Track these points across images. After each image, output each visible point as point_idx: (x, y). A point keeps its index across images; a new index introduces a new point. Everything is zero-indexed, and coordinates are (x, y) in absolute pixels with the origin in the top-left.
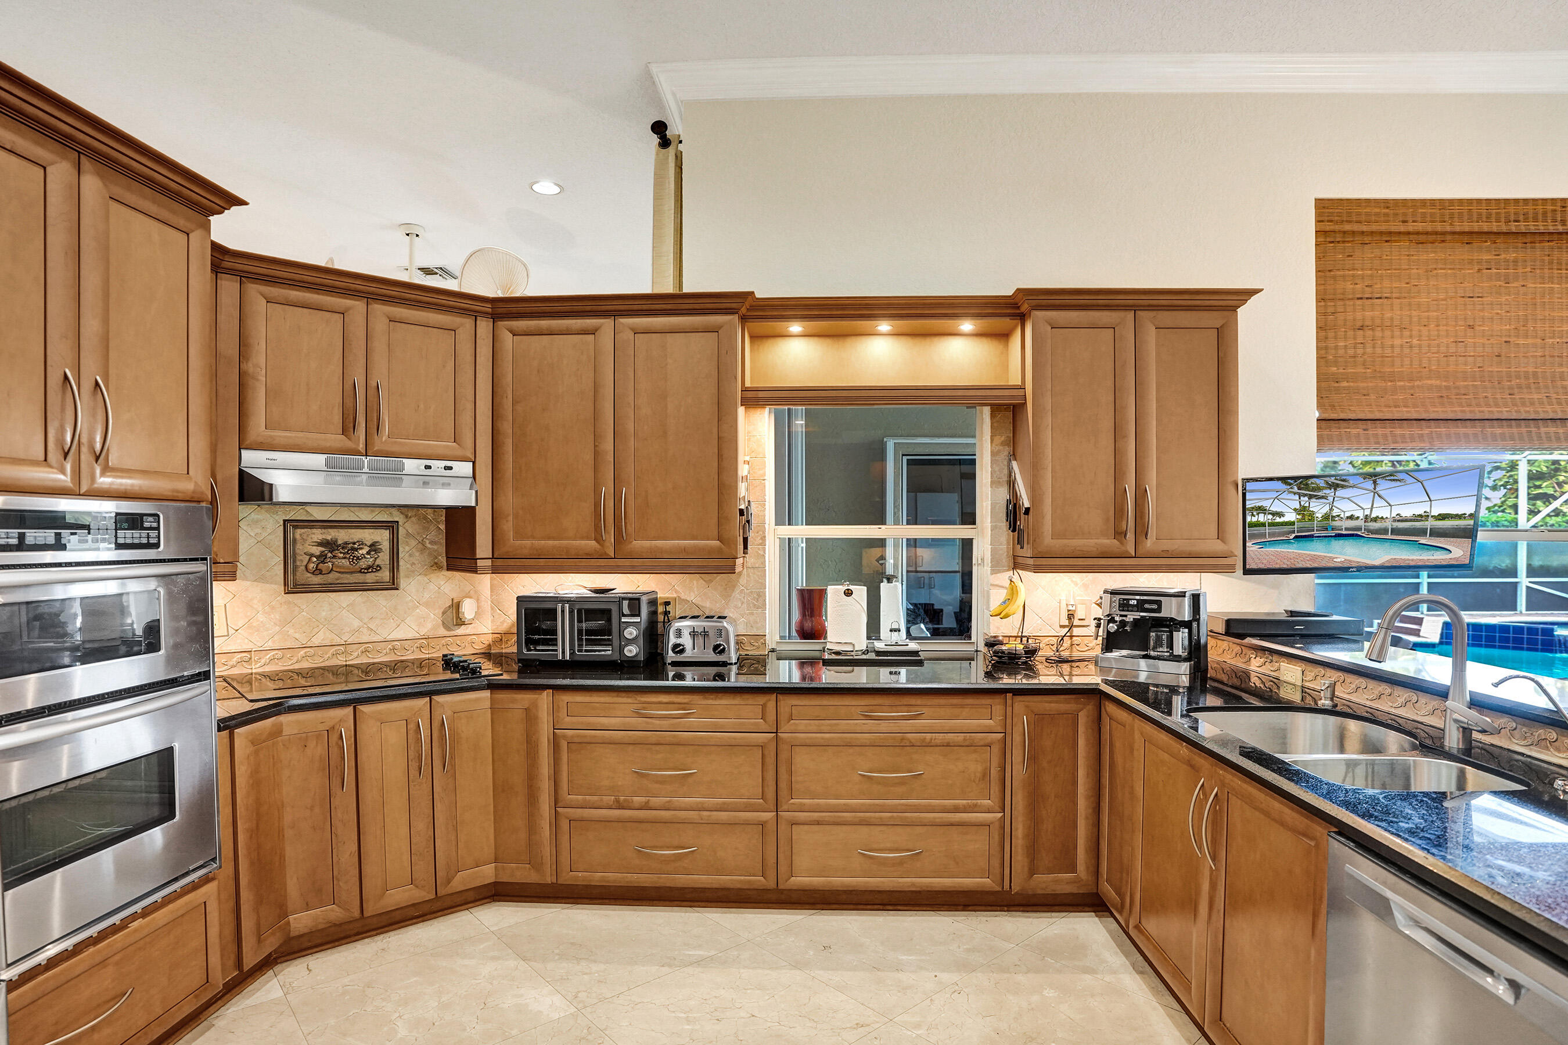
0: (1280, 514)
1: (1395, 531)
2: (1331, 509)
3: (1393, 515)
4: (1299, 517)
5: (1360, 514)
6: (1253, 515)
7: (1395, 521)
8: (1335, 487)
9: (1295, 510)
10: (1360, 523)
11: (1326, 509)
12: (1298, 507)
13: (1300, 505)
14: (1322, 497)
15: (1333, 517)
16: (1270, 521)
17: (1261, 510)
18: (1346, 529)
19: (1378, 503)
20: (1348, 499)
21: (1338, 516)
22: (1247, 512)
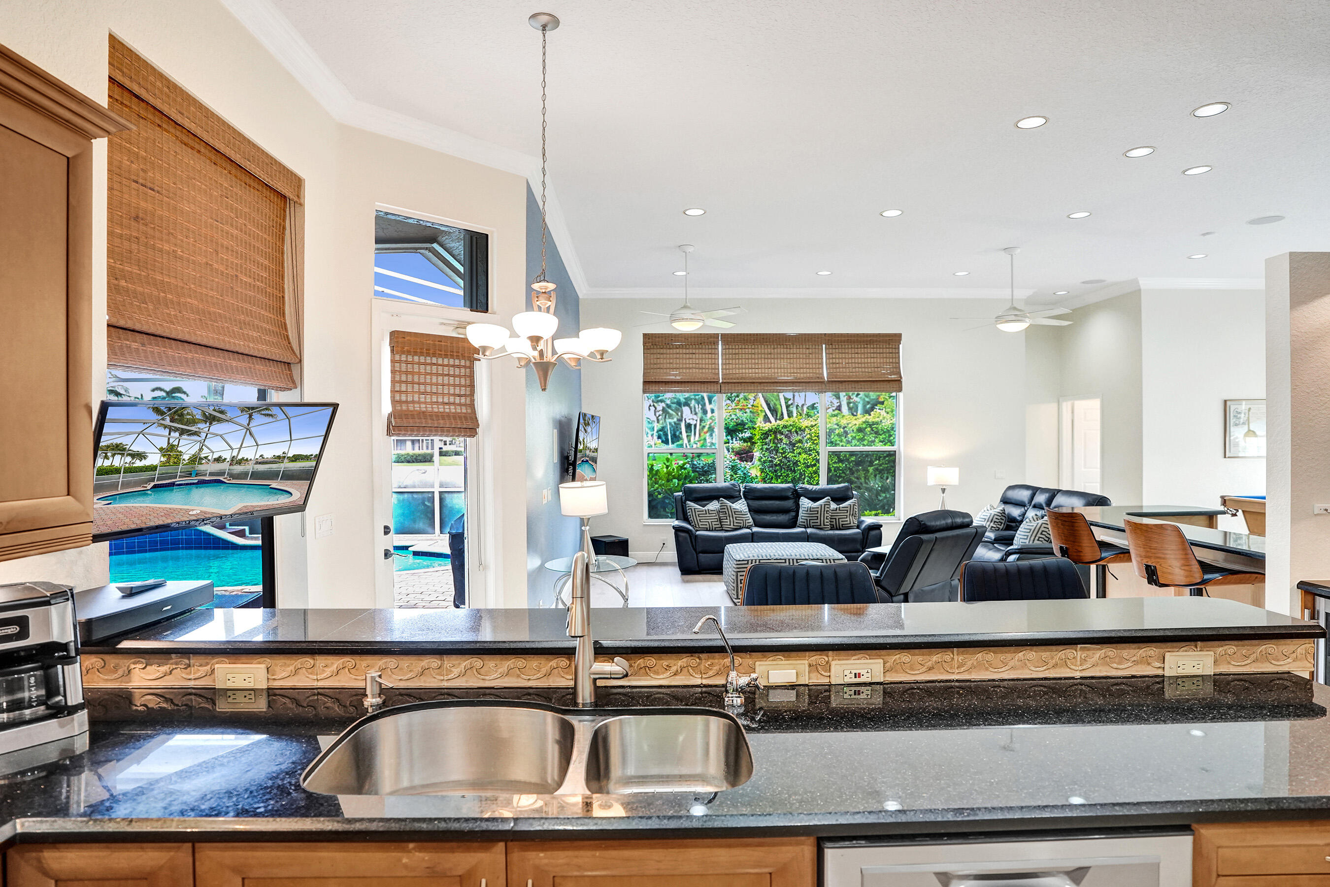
0: (141, 456)
1: (255, 475)
2: (201, 449)
3: (257, 456)
4: (163, 459)
5: (227, 455)
6: (106, 457)
7: (257, 463)
8: (211, 419)
9: (161, 449)
10: (225, 466)
11: (195, 449)
12: (165, 446)
13: (169, 443)
14: (196, 433)
15: (201, 459)
16: (127, 465)
17: (119, 449)
18: (211, 474)
19: (249, 441)
20: (221, 436)
21: (206, 458)
22: (99, 452)
